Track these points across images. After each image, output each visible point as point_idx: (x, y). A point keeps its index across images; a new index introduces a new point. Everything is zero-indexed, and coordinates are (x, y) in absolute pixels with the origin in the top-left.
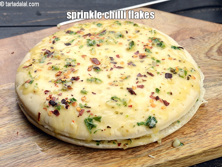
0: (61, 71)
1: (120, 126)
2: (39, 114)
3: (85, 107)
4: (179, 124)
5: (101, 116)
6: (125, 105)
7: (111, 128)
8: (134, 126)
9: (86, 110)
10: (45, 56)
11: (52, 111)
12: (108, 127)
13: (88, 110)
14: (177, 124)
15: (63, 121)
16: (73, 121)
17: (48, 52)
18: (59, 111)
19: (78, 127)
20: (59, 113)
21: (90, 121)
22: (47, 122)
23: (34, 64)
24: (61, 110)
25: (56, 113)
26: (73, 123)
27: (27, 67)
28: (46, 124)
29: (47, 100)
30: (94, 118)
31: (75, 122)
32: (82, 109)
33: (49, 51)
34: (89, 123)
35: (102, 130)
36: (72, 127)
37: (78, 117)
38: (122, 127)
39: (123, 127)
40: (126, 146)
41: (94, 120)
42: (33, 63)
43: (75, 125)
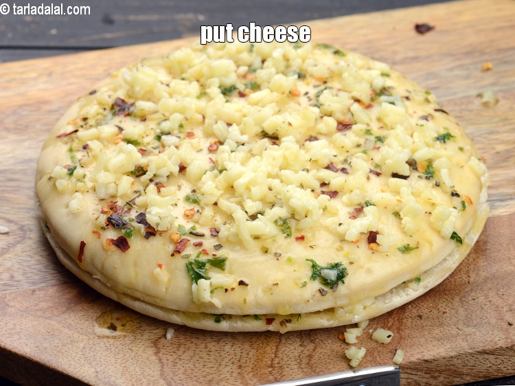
0: (144, 148)
1: (271, 282)
2: (83, 244)
3: (191, 233)
4: (418, 285)
5: (226, 256)
6: (288, 235)
7: (247, 285)
8: (304, 285)
9: (194, 240)
10: (114, 111)
11: (112, 240)
12: (241, 283)
13: (197, 240)
14: (414, 285)
15: (136, 264)
16: (160, 266)
17: (120, 102)
18: (128, 240)
19: (170, 280)
20: (127, 244)
21: (200, 268)
22: (99, 266)
23: (85, 128)
24: (132, 238)
25: (122, 244)
26: (158, 269)
27: (66, 135)
28: (96, 269)
29: (103, 212)
30: (209, 261)
31: (163, 267)
32: (183, 237)
33: (123, 101)
34: (197, 270)
35: (226, 290)
36: (155, 279)
37: (173, 255)
38: (274, 285)
39: (277, 284)
40: (286, 327)
41: (208, 266)
42: (82, 127)
43: (163, 275)
